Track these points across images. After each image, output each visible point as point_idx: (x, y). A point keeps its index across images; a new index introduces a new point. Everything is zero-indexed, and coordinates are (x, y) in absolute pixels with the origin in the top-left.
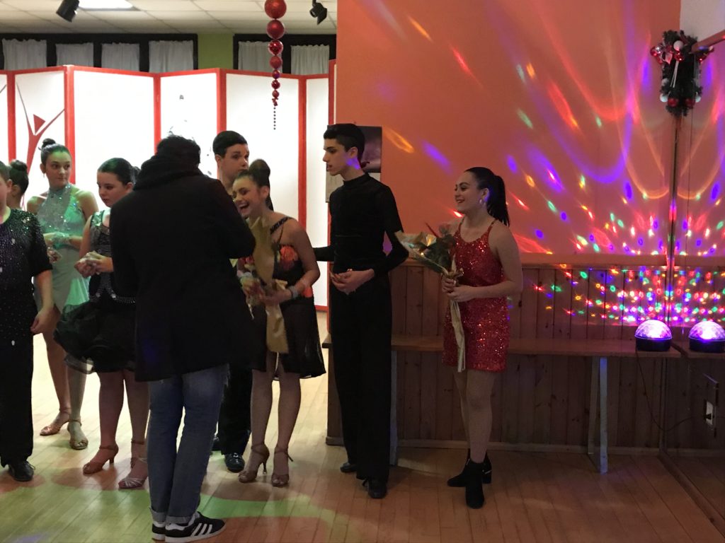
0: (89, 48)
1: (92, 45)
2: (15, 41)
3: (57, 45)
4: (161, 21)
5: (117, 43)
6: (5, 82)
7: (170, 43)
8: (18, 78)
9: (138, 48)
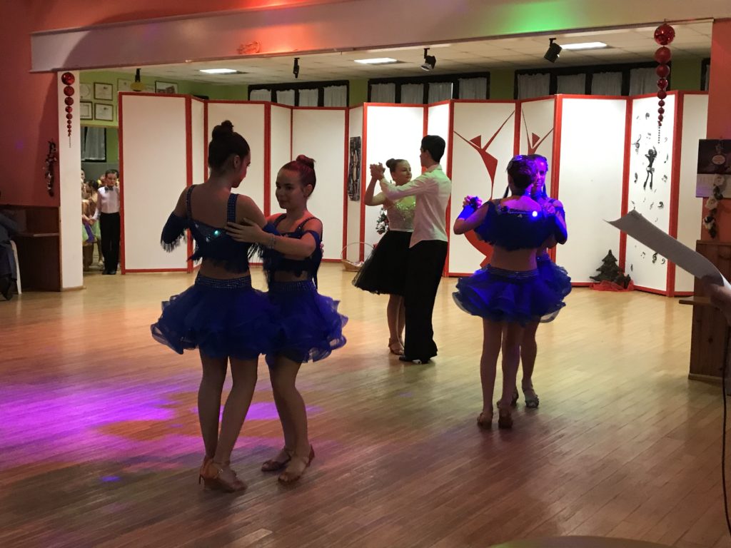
0: (581, 78)
1: (585, 75)
2: (527, 75)
3: (558, 77)
4: (636, 54)
5: (604, 72)
6: (514, 109)
7: (648, 69)
8: (524, 105)
9: (621, 76)
